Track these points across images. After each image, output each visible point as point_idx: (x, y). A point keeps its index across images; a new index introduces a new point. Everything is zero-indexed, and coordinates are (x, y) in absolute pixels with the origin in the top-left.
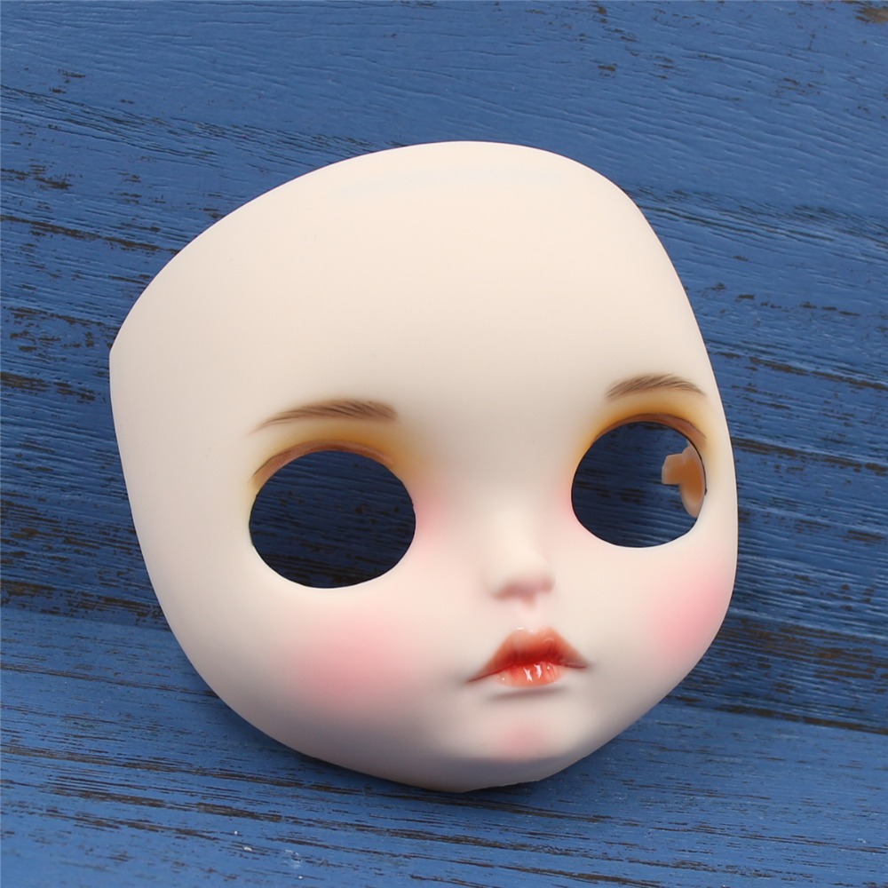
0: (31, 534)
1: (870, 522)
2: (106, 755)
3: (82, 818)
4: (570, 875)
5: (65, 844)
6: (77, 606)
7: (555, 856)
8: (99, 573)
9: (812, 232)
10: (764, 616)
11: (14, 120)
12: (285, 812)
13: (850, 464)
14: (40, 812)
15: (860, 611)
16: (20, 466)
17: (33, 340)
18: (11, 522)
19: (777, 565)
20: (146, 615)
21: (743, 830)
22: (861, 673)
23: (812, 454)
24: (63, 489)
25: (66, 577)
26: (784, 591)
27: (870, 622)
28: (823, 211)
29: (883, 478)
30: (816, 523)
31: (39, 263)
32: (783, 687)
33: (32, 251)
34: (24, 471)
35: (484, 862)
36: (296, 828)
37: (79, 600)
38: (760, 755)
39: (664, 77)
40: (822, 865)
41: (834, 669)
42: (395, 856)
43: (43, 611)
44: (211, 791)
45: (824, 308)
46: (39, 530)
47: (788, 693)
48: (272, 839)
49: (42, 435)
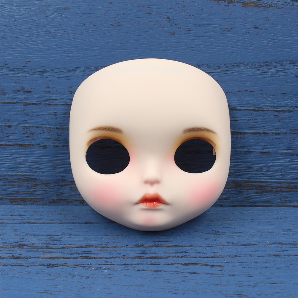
0: (36, 185)
1: (266, 149)
2: (56, 245)
3: (49, 265)
4: (182, 264)
5: (44, 273)
6: (51, 203)
7: (178, 259)
8: (56, 193)
9: (238, 70)
10: (239, 179)
11: (14, 76)
12: (103, 256)
13: (258, 133)
14: (38, 265)
15: (266, 174)
16: (31, 168)
17: (29, 134)
18: (31, 183)
19: (241, 165)
20: (70, 202)
21: (233, 243)
22: (269, 191)
23: (247, 132)
24: (43, 172)
25: (47, 195)
26: (244, 172)
27: (270, 177)
28: (240, 63)
29: (268, 136)
30: (251, 151)
31: (27, 113)
32: (247, 198)
33: (25, 111)
34: (32, 169)
35: (158, 263)
36: (106, 260)
37: (52, 201)
38: (240, 219)
39: (189, 34)
40: (255, 251)
41: (261, 191)
42: (133, 265)
43: (43, 205)
44: (84, 253)
45: (244, 91)
46: (38, 184)
47: (249, 199)
48: (99, 264)
49: (35, 159)
